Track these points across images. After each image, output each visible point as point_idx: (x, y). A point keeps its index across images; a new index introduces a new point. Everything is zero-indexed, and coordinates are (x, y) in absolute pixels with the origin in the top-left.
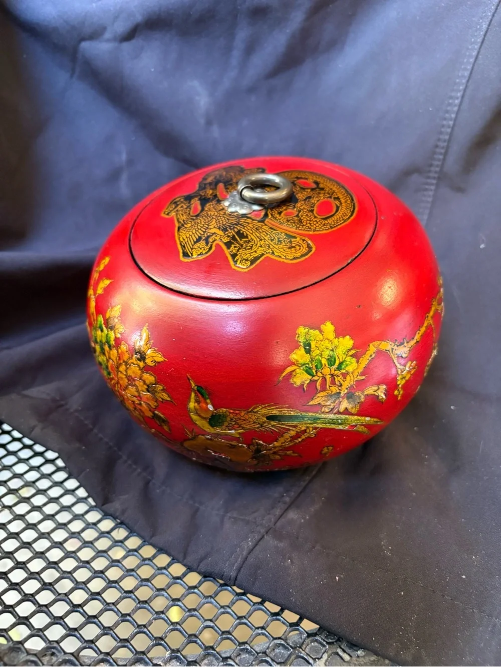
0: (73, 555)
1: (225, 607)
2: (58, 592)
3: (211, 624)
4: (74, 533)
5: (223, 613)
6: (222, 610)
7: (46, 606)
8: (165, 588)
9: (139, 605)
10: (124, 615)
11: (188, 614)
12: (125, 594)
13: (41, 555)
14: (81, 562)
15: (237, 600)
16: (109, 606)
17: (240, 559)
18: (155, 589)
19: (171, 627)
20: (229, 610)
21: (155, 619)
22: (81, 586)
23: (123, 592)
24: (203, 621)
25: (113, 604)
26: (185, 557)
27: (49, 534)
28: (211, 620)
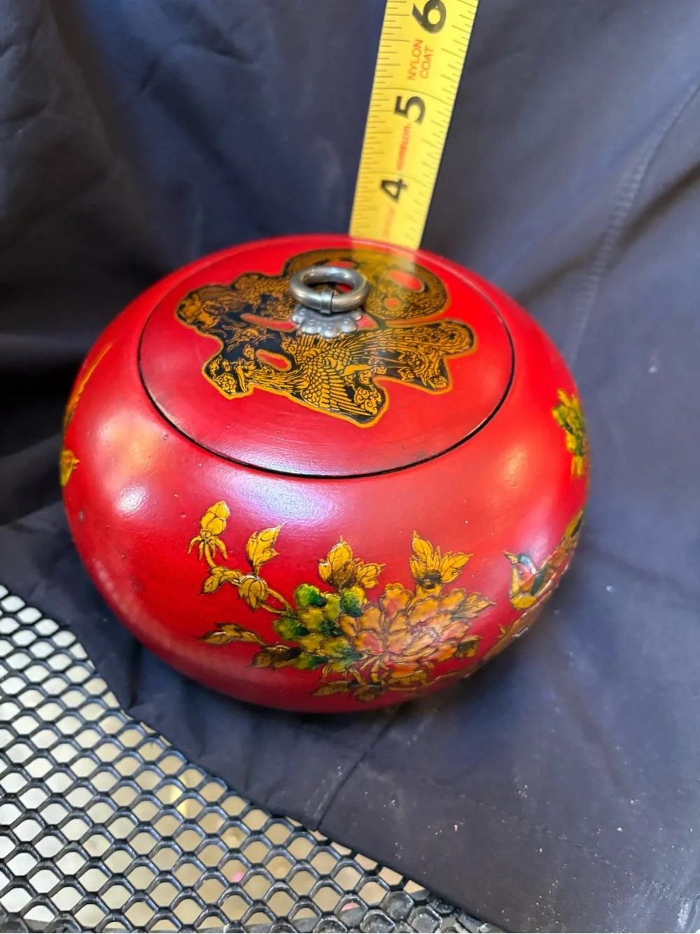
0: (86, 783)
1: (303, 862)
2: (67, 839)
3: (284, 886)
4: (85, 750)
5: (299, 870)
6: (299, 866)
7: (51, 859)
8: (219, 833)
9: (183, 858)
10: (162, 873)
11: (252, 871)
12: (163, 843)
13: (38, 782)
14: (97, 795)
15: (318, 852)
16: (141, 860)
17: (326, 796)
18: (204, 835)
19: (230, 890)
20: (308, 866)
21: (206, 878)
22: (99, 830)
23: (160, 838)
24: (273, 881)
25: (147, 856)
26: (247, 786)
27: (48, 750)
28: (283, 881)
